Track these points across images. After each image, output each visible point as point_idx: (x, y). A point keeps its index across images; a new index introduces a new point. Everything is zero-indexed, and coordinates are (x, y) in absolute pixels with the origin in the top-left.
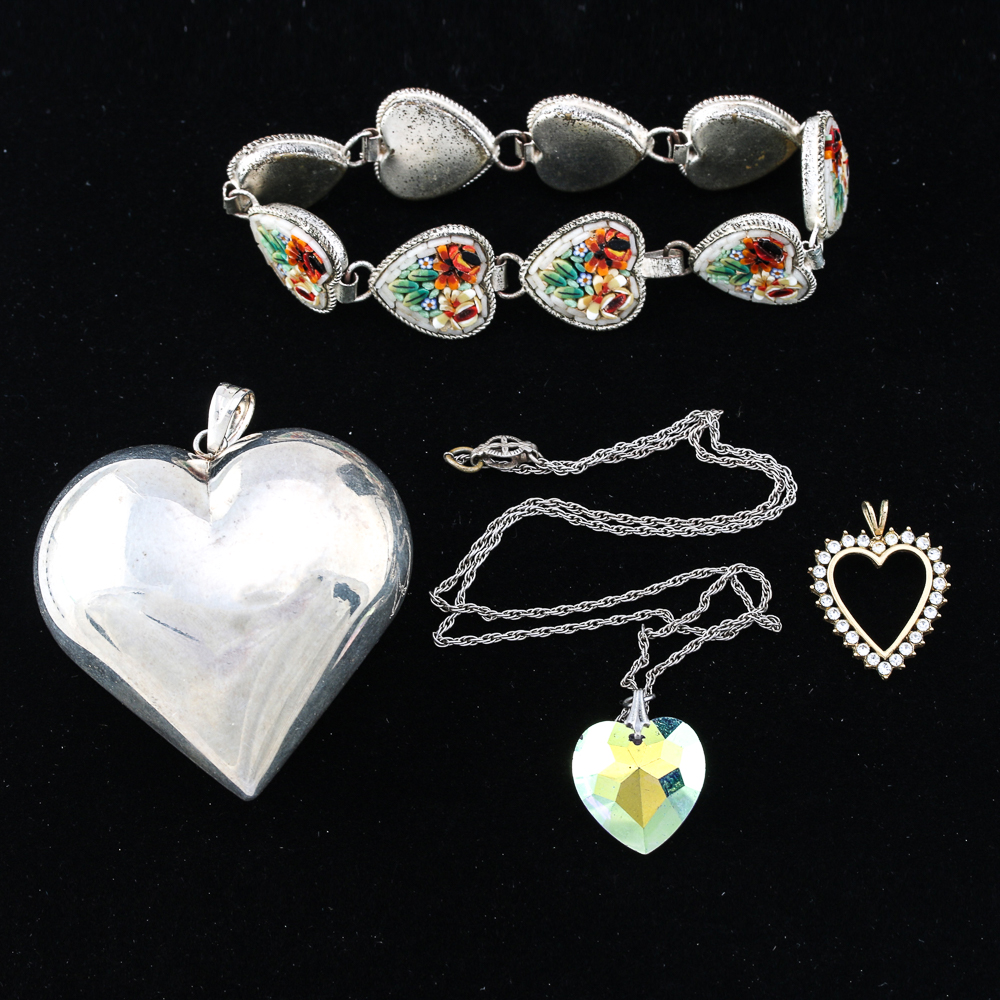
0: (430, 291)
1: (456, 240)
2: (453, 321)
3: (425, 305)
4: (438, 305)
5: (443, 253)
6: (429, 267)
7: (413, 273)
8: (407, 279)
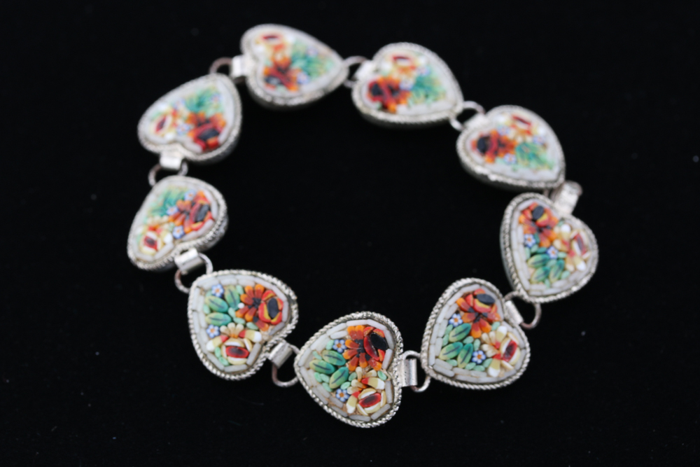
0: (473, 343)
1: (466, 290)
3: (475, 359)
4: (485, 354)
5: (462, 304)
6: (460, 321)
7: (451, 335)
8: (449, 343)
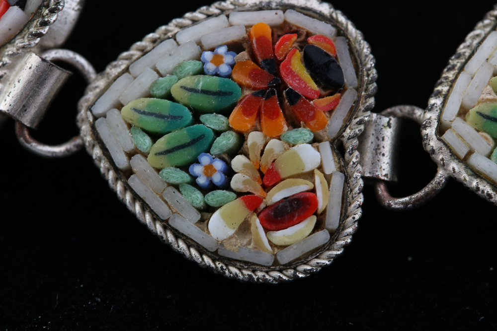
1: (294, 18)
2: (256, 222)
3: (197, 169)
4: (229, 173)
5: (261, 40)
6: (224, 69)
7: (182, 82)
8: (169, 96)
